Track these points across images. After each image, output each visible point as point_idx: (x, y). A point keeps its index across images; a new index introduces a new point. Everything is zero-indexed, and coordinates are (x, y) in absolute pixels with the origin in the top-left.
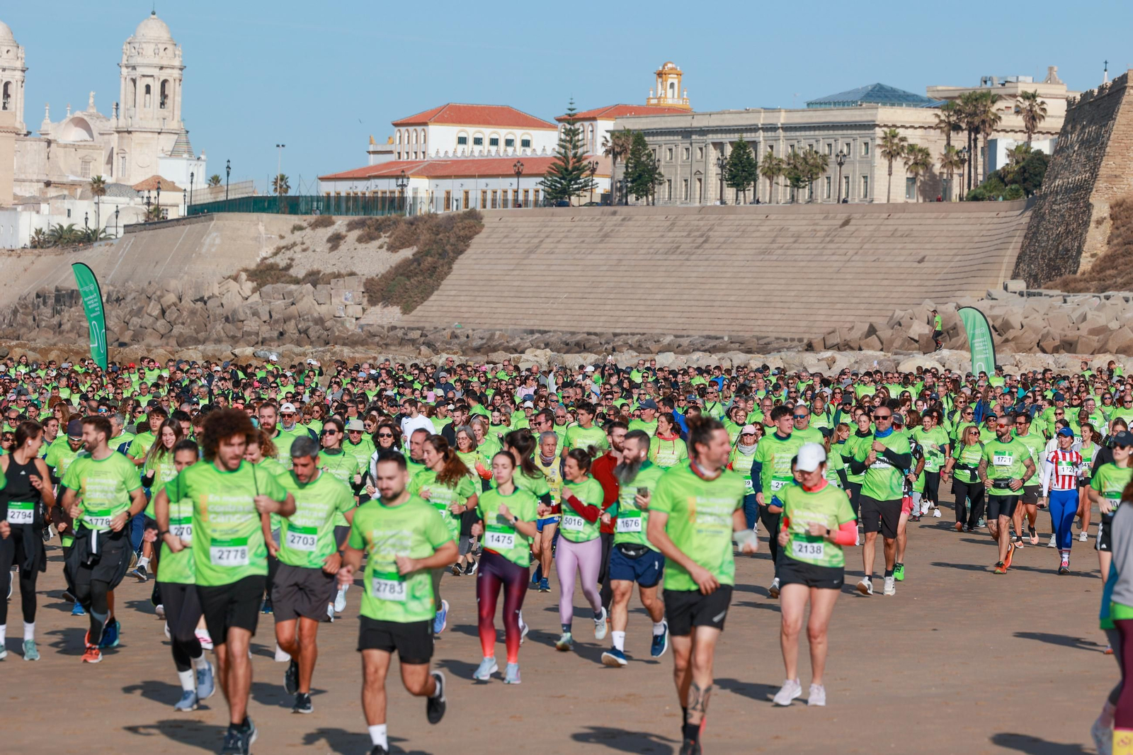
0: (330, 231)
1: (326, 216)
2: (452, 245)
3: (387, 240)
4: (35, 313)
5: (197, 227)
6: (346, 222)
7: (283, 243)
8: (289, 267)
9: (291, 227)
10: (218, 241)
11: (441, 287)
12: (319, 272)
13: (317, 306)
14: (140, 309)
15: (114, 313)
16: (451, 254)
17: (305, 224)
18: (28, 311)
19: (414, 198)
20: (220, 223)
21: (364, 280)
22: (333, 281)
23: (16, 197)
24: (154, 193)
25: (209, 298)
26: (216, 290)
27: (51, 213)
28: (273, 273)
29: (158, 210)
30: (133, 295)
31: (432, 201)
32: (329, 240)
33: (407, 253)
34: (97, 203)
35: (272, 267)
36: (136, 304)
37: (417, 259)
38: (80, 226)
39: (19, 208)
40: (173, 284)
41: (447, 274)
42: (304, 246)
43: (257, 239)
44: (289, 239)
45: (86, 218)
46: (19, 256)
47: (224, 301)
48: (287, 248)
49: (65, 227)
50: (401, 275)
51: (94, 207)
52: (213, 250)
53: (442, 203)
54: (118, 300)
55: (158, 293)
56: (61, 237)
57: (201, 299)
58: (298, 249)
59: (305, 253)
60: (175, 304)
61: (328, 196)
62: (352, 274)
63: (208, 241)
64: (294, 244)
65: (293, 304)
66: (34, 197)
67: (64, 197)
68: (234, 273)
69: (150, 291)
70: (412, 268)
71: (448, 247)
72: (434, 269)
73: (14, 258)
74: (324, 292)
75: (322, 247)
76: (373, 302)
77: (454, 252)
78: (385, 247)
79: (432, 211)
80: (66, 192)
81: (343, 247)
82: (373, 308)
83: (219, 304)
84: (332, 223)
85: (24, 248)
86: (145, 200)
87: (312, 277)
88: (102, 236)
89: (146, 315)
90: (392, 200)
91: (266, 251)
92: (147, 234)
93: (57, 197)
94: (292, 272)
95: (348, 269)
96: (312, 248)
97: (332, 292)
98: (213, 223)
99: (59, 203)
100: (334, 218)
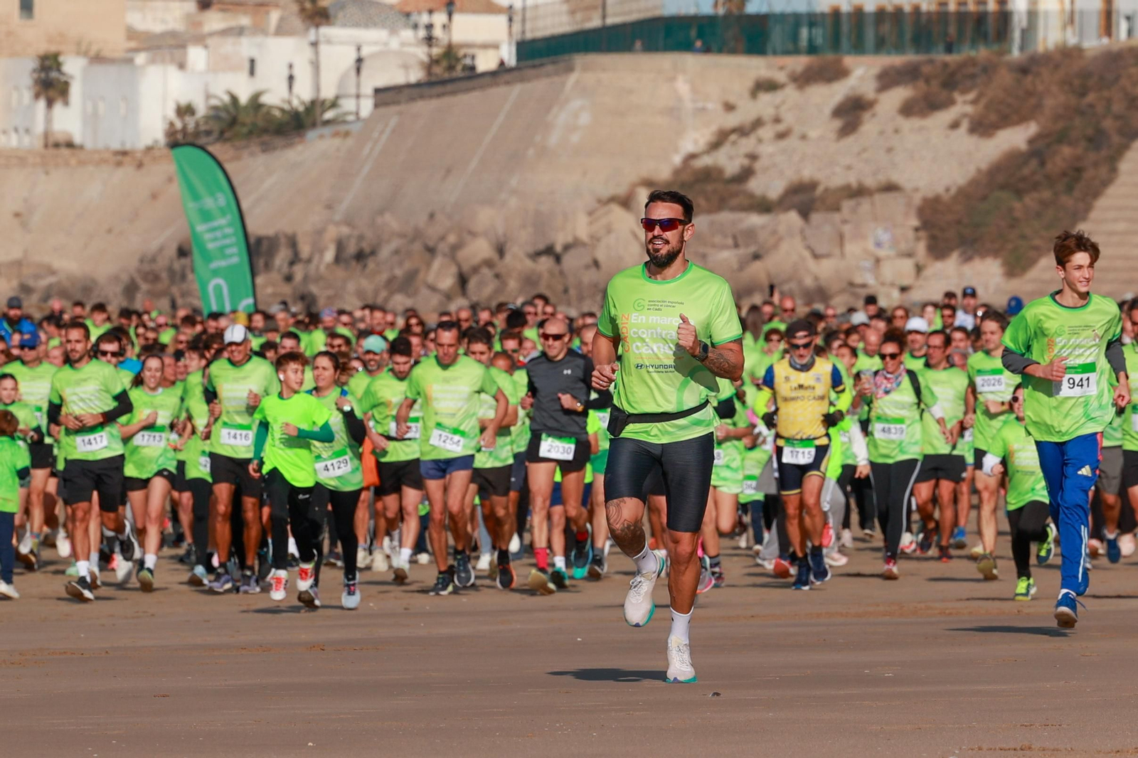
0: (837, 92)
1: (830, 56)
2: (1117, 117)
3: (969, 109)
4: (175, 290)
5: (538, 86)
6: (875, 70)
7: (732, 121)
8: (746, 174)
9: (749, 83)
10: (585, 119)
11: (1093, 215)
12: (813, 186)
13: (811, 264)
14: (411, 277)
15: (351, 287)
16: (1116, 139)
17: (781, 77)
18: (160, 286)
19: (1032, 15)
20: (590, 78)
21: (917, 199)
22: (847, 205)
23: (132, 34)
24: (439, 18)
25: (567, 247)
26: (582, 228)
27: (214, 68)
28: (709, 188)
29: (451, 55)
30: (395, 244)
31: (1072, 21)
32: (838, 112)
33: (1015, 138)
34: (315, 44)
35: (709, 175)
36: (401, 263)
37: (1038, 151)
38: (275, 97)
39: (140, 59)
40: (485, 217)
41: (1106, 183)
42: (781, 128)
43: (673, 112)
44: (747, 111)
45: (291, 78)
46: (140, 165)
47: (601, 255)
48: (742, 131)
49: (244, 99)
50: (1003, 187)
51: (308, 53)
52: (575, 138)
53: (1094, 23)
54: (360, 256)
55: (452, 239)
56: (234, 122)
57: (549, 251)
58: (767, 132)
59: (783, 144)
60: (489, 263)
61: (836, 14)
62: (890, 188)
63: (561, 118)
64: (758, 123)
65: (757, 257)
66: (173, 34)
67: (240, 31)
68: (621, 190)
69: (433, 232)
70: (1026, 171)
71: (1108, 124)
72: (1075, 173)
73: (128, 171)
74: (827, 229)
75: (822, 127)
76: (938, 250)
77: (1121, 132)
78: (965, 125)
79: (1072, 40)
80: (245, 21)
81: (869, 127)
82: (939, 265)
83: (587, 260)
84: (839, 73)
85: (149, 149)
86: (422, 33)
87: (797, 199)
88: (329, 115)
89: (424, 292)
90: (981, 18)
91: (694, 140)
92: (425, 107)
93: (225, 33)
94: (755, 185)
95: (882, 178)
96: (797, 130)
97: (847, 229)
98: (572, 78)
99: (228, 46)
100: (848, 60)
